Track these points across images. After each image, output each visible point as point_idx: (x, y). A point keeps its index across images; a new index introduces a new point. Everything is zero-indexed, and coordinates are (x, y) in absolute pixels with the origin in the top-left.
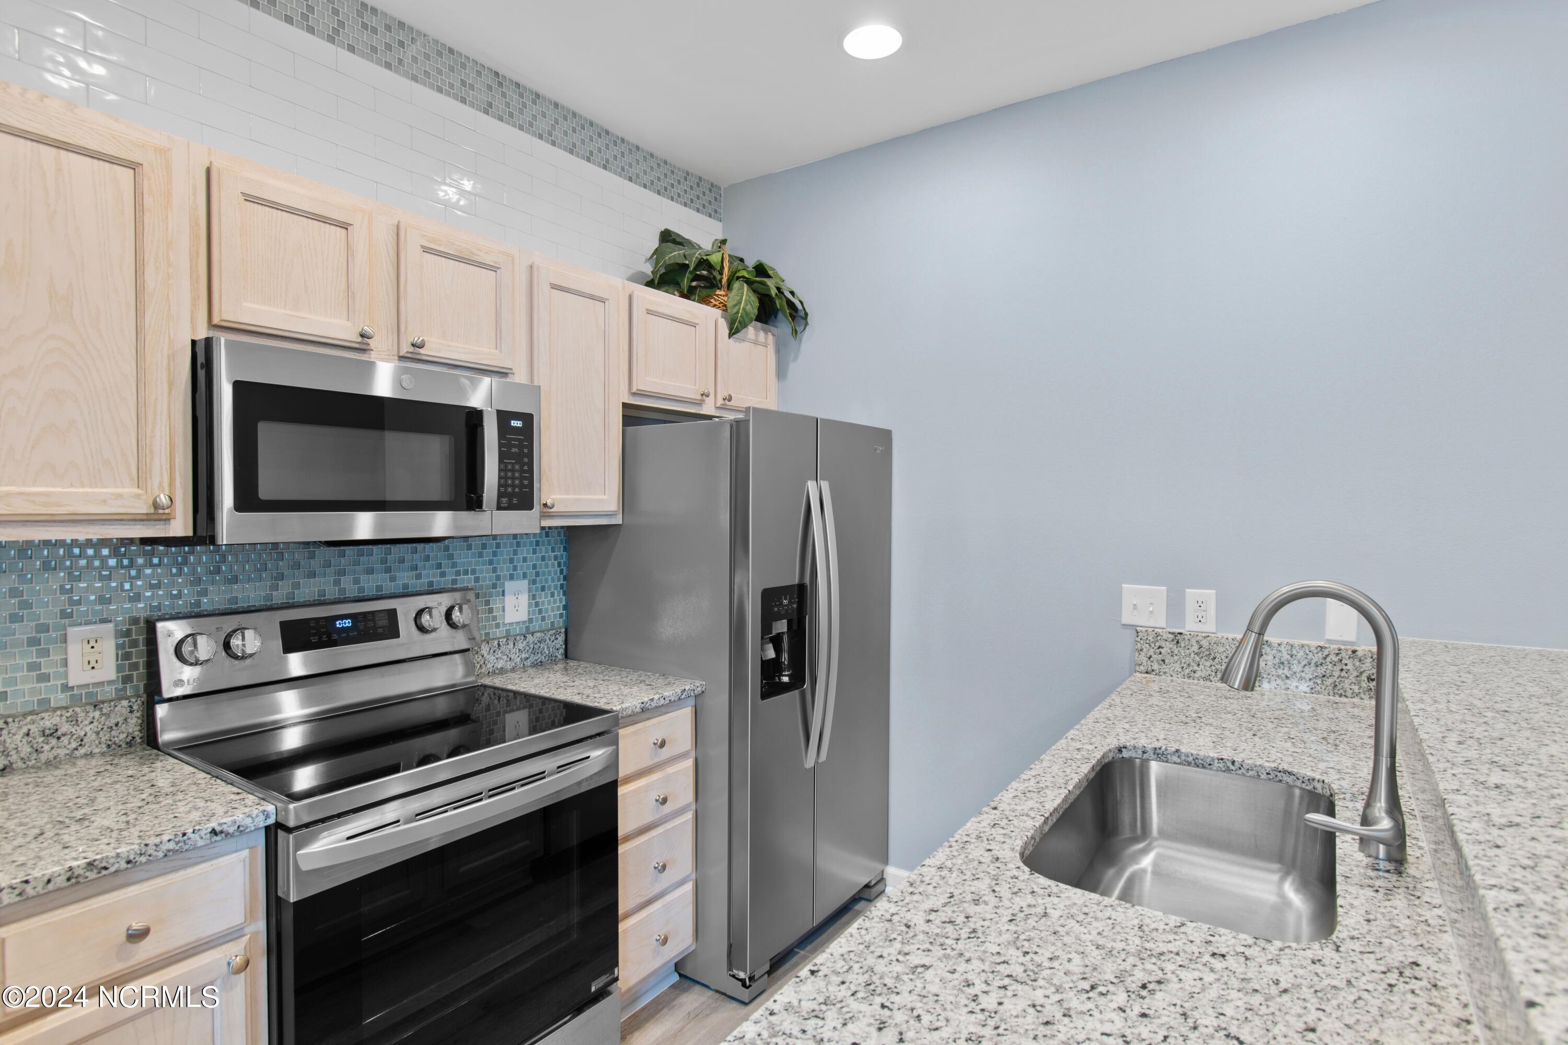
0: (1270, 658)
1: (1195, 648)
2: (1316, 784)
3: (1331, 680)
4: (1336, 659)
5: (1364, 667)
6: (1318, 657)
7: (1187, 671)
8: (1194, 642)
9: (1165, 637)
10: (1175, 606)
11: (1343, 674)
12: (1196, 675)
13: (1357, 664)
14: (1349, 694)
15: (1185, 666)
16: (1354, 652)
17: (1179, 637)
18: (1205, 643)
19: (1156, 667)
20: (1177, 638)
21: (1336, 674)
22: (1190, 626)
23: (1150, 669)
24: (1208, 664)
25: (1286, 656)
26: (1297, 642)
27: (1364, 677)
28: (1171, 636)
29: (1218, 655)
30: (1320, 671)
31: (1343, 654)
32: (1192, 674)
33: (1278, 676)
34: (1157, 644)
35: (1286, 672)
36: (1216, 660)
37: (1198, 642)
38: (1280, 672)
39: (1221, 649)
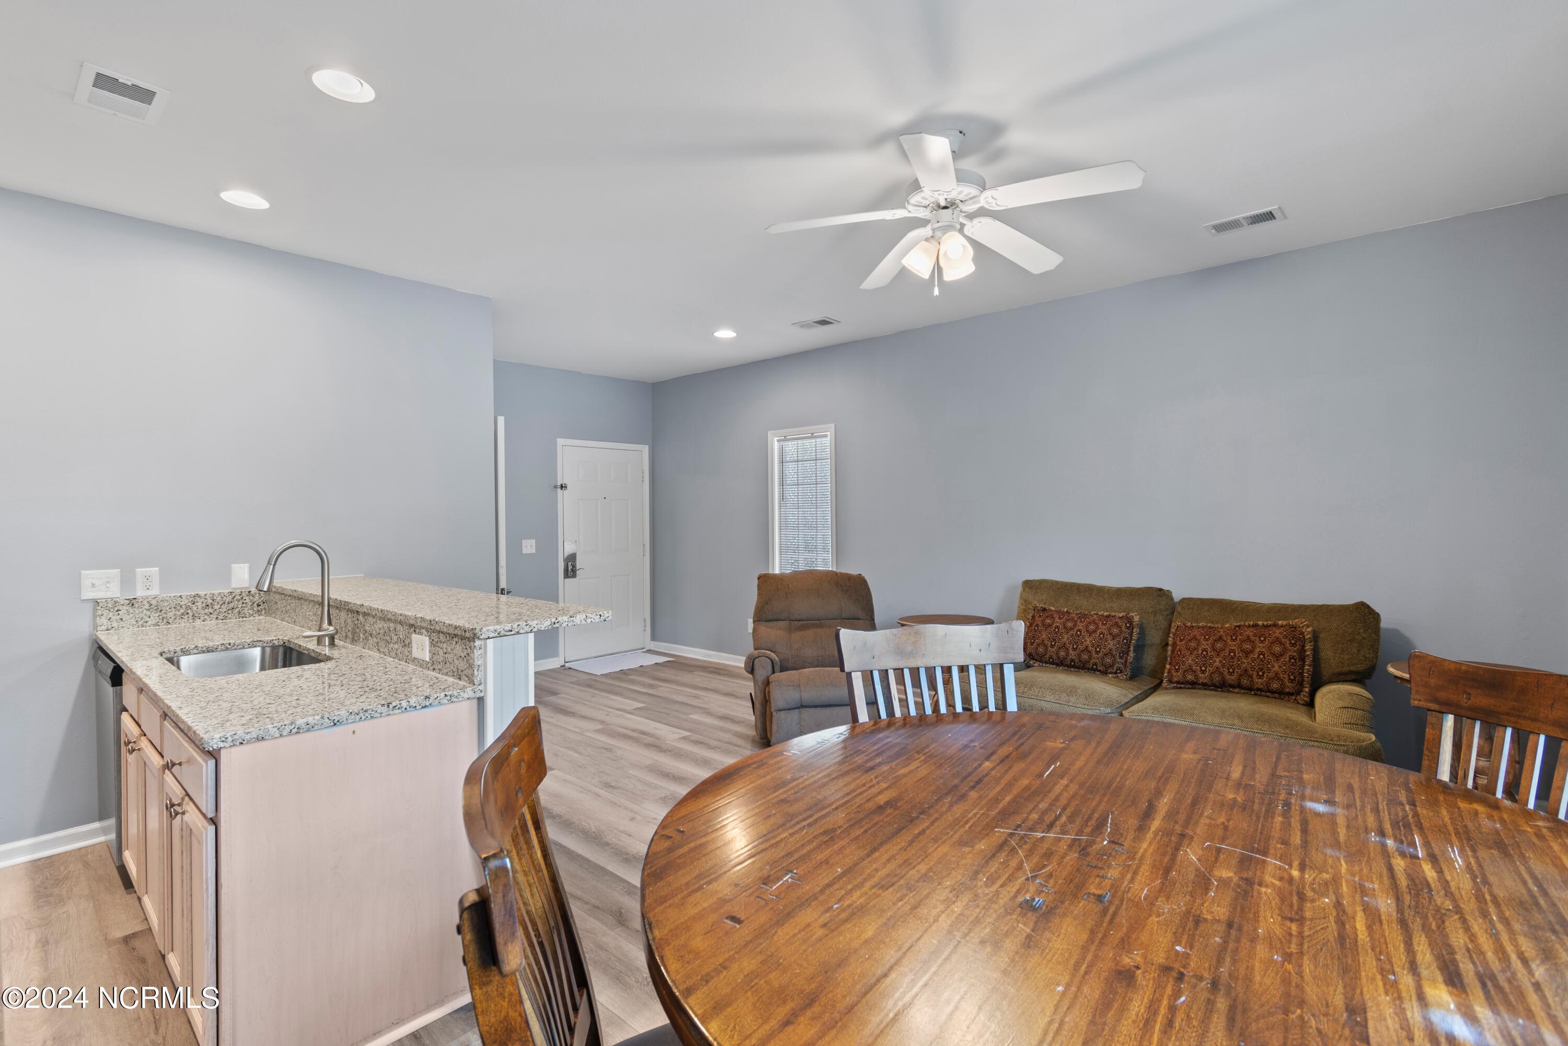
0: (200, 604)
1: (147, 606)
2: (274, 642)
3: (237, 610)
4: (239, 598)
5: (255, 599)
6: (229, 599)
7: (141, 623)
8: (145, 603)
9: (122, 603)
10: (127, 580)
11: (244, 605)
12: (148, 624)
13: (251, 598)
14: (247, 616)
15: (139, 620)
16: (249, 592)
17: (134, 601)
18: (154, 602)
19: (115, 624)
20: (132, 602)
21: (240, 606)
22: (140, 593)
23: (110, 627)
24: (157, 615)
25: (210, 601)
26: (216, 592)
27: (255, 605)
28: (127, 602)
29: (163, 608)
30: (231, 605)
31: (244, 594)
32: (145, 624)
33: (205, 614)
34: (116, 609)
35: (211, 610)
36: (163, 612)
37: (148, 602)
38: (206, 611)
39: (166, 604)
